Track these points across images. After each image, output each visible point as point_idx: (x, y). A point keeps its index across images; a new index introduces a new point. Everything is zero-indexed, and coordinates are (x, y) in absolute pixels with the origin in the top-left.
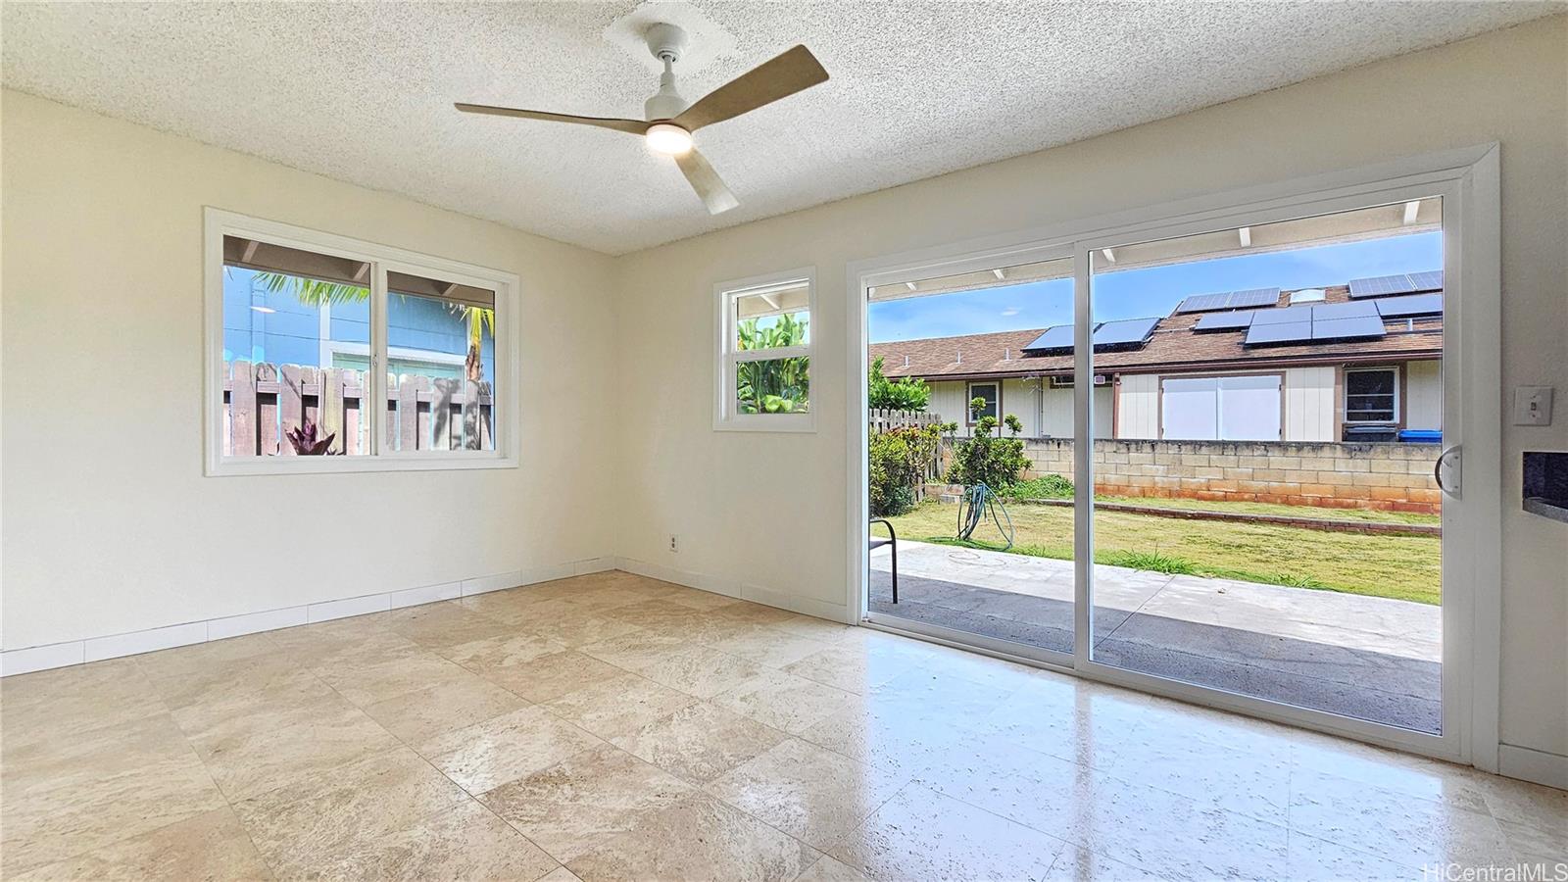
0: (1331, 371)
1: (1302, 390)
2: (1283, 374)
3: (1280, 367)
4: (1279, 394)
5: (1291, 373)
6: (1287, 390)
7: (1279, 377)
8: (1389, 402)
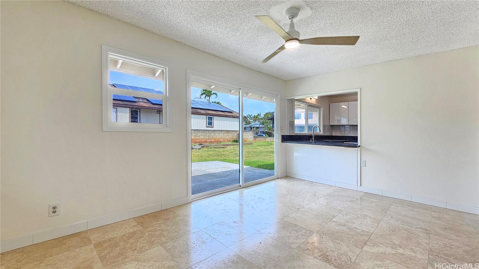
0: (128, 109)
1: (121, 113)
2: (117, 109)
3: (116, 106)
4: (115, 114)
5: (118, 108)
6: (118, 113)
7: (116, 109)
8: (137, 118)
